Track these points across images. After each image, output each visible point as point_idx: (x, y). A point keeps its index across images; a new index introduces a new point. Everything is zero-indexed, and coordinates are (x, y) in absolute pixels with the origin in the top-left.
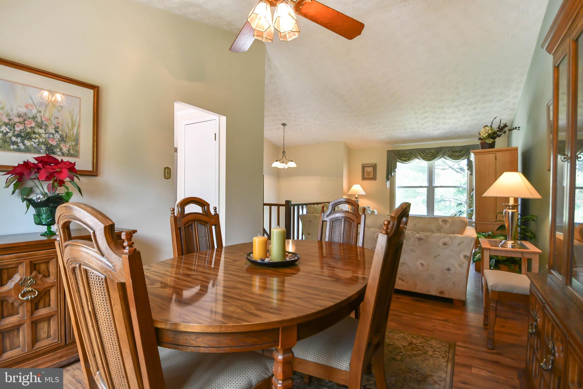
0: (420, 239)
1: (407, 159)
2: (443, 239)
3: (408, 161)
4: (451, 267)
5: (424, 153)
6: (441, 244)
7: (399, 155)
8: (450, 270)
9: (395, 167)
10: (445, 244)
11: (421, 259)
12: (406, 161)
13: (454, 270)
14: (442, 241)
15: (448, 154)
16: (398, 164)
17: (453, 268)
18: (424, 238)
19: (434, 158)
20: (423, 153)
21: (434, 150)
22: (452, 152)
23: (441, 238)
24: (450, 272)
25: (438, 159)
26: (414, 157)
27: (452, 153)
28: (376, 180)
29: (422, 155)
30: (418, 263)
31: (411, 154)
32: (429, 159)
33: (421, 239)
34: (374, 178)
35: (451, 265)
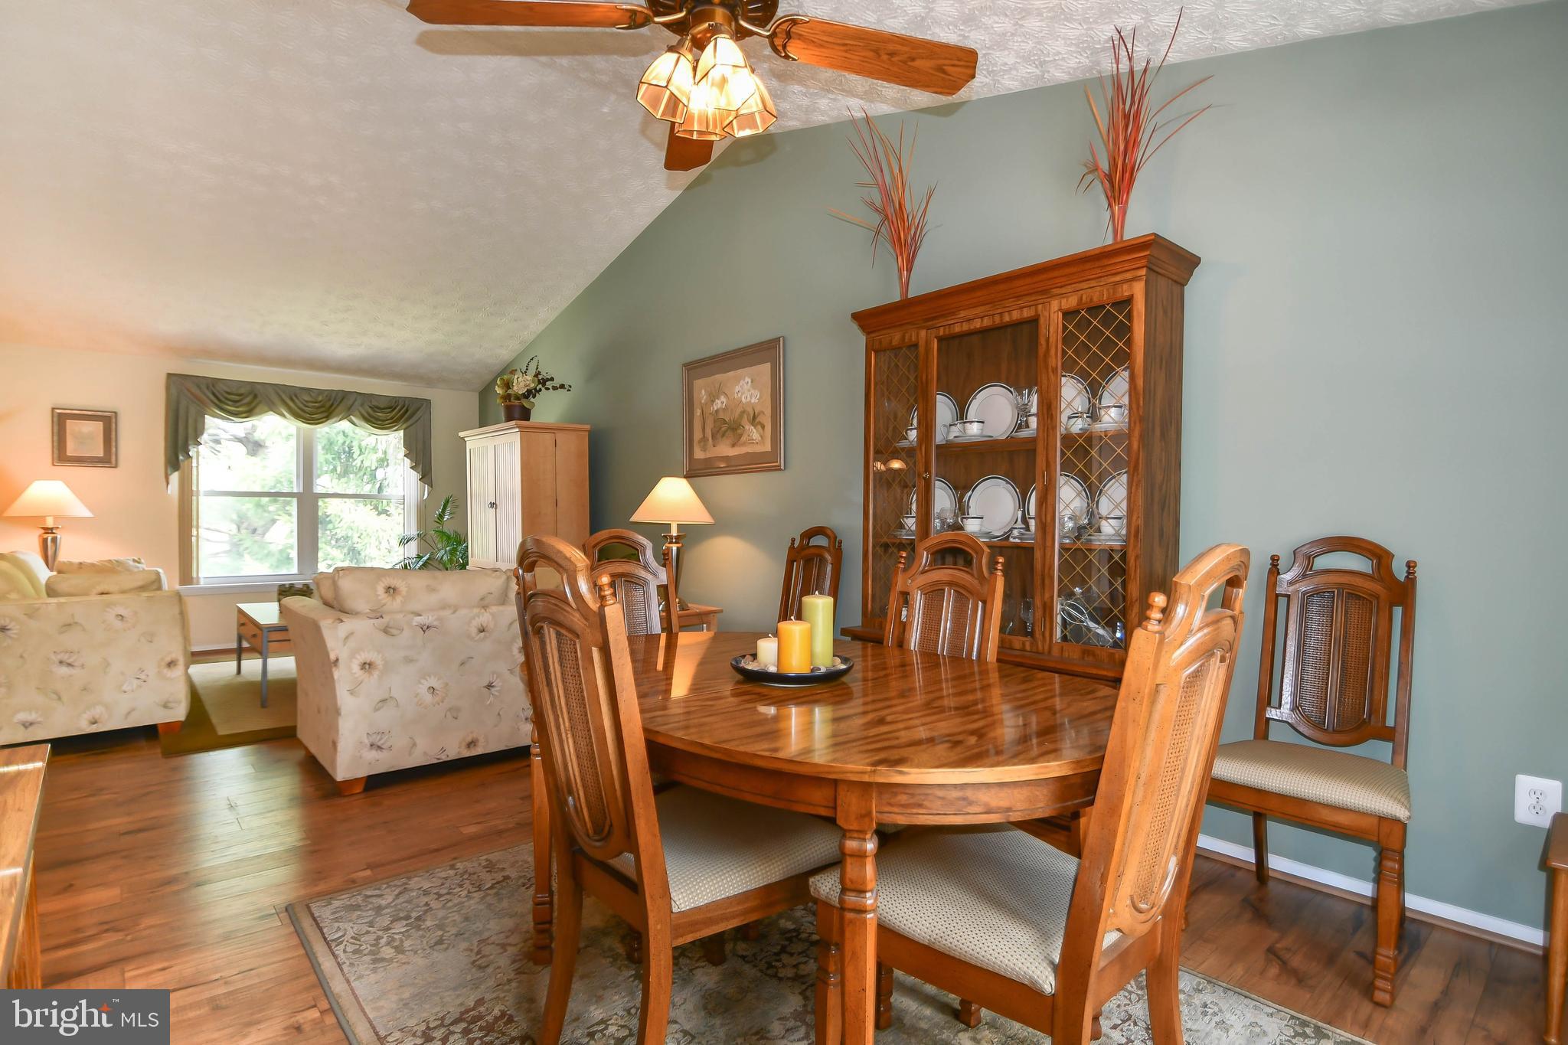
0: (425, 628)
1: (240, 409)
2: (477, 619)
3: (244, 415)
4: (495, 678)
5: (296, 401)
6: (474, 631)
7: (214, 394)
8: (493, 687)
9: (199, 430)
10: (482, 630)
11: (430, 677)
12: (236, 414)
13: (500, 684)
14: (476, 623)
15: (360, 412)
16: (209, 420)
17: (498, 680)
18: (435, 623)
19: (328, 418)
20: (292, 400)
21: (325, 395)
22: (370, 407)
23: (474, 618)
24: (493, 690)
25: (336, 422)
26: (266, 408)
27: (370, 410)
28: (116, 467)
29: (291, 404)
30: (423, 689)
31: (255, 396)
32: (313, 419)
33: (428, 628)
34: (108, 459)
35: (495, 676)
